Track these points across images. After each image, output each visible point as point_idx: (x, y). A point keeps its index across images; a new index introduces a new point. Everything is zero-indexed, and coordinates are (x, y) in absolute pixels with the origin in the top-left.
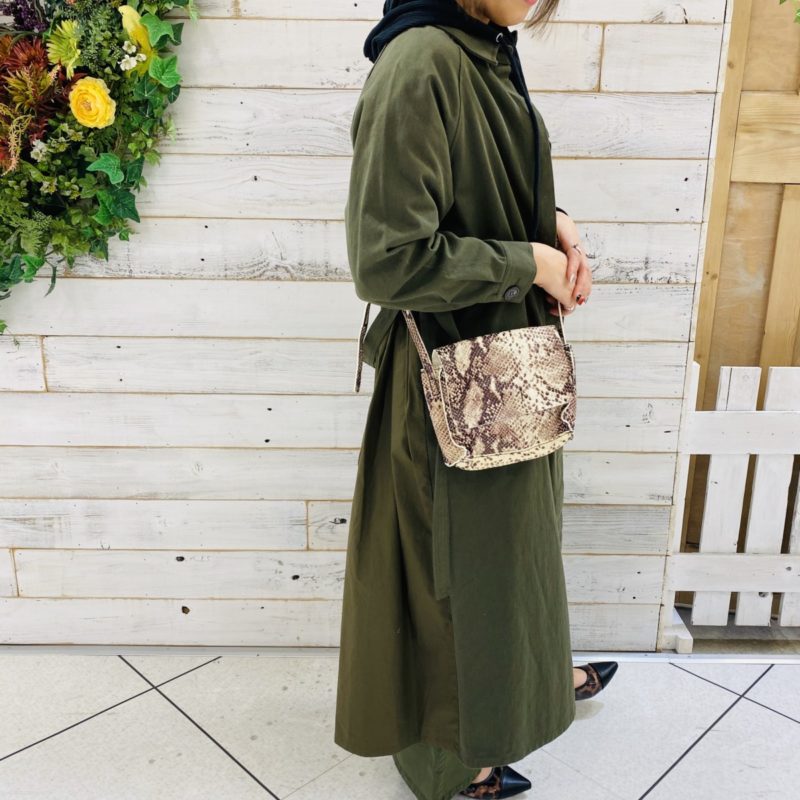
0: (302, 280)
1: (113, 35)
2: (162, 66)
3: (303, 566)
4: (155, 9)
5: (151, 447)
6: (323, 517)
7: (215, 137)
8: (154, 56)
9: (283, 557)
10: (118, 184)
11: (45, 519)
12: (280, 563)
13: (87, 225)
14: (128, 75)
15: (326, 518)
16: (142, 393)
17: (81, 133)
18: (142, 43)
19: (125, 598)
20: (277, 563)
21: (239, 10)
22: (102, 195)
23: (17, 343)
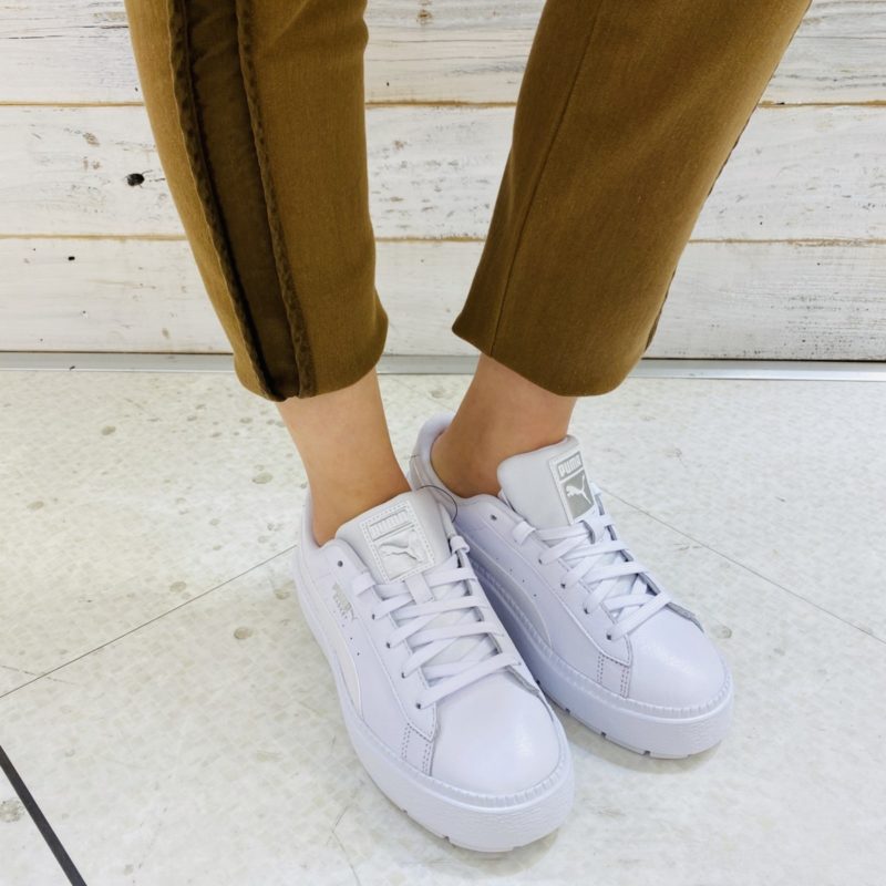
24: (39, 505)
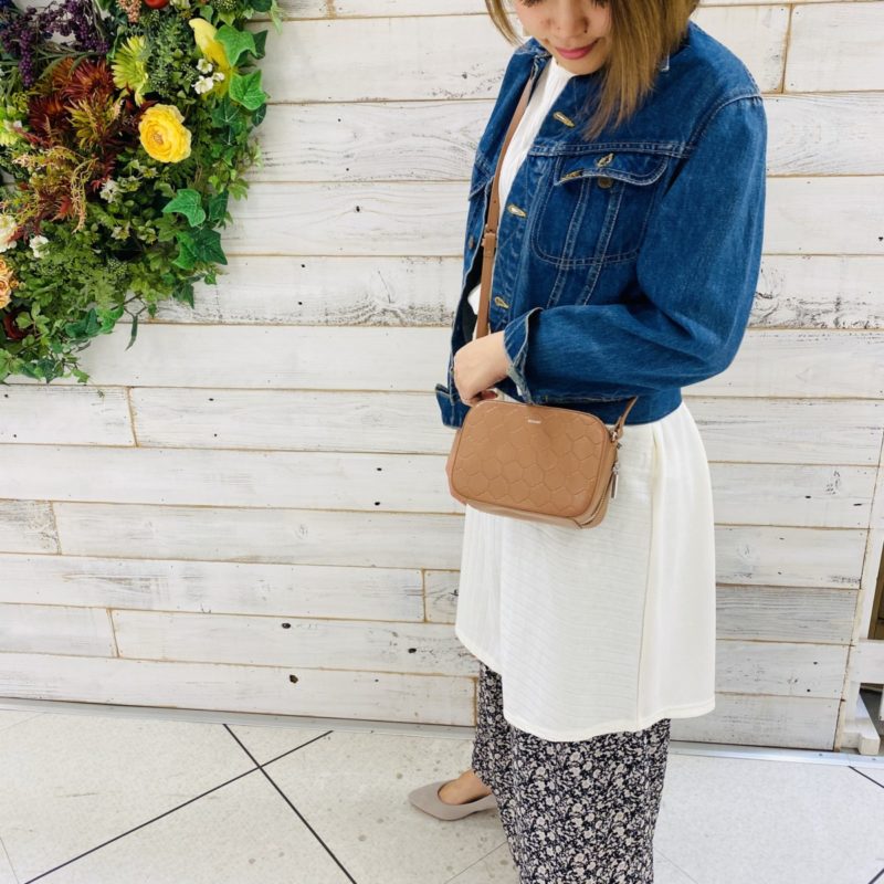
0: (413, 325)
1: (185, 53)
2: (243, 85)
3: (420, 639)
4: (232, 19)
5: (250, 508)
6: (442, 588)
7: (309, 162)
8: (234, 74)
9: (398, 628)
10: (200, 225)
11: (141, 579)
12: (395, 634)
13: (167, 271)
14: (205, 98)
15: (445, 589)
16: (239, 450)
17: (154, 169)
18: (219, 61)
19: (229, 664)
20: (391, 635)
21: (334, 8)
22: (183, 237)
23: (101, 394)
24: (381, 821)
